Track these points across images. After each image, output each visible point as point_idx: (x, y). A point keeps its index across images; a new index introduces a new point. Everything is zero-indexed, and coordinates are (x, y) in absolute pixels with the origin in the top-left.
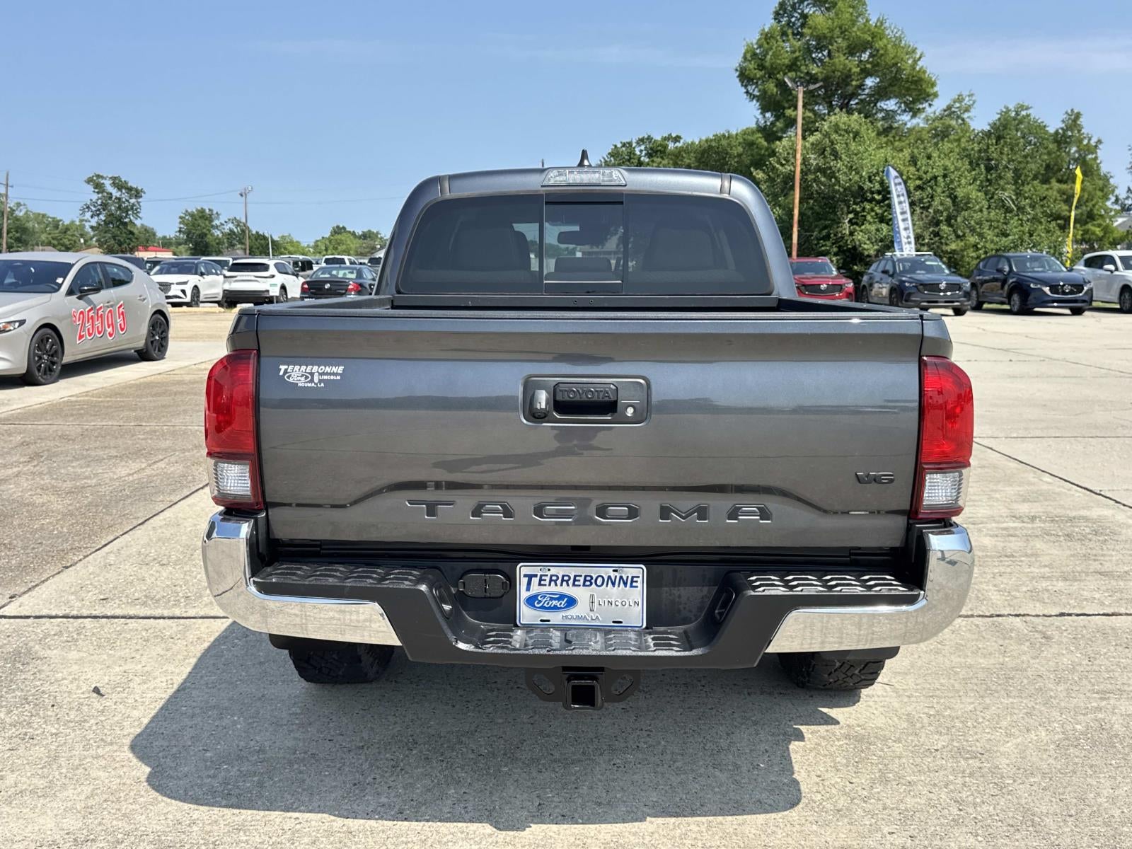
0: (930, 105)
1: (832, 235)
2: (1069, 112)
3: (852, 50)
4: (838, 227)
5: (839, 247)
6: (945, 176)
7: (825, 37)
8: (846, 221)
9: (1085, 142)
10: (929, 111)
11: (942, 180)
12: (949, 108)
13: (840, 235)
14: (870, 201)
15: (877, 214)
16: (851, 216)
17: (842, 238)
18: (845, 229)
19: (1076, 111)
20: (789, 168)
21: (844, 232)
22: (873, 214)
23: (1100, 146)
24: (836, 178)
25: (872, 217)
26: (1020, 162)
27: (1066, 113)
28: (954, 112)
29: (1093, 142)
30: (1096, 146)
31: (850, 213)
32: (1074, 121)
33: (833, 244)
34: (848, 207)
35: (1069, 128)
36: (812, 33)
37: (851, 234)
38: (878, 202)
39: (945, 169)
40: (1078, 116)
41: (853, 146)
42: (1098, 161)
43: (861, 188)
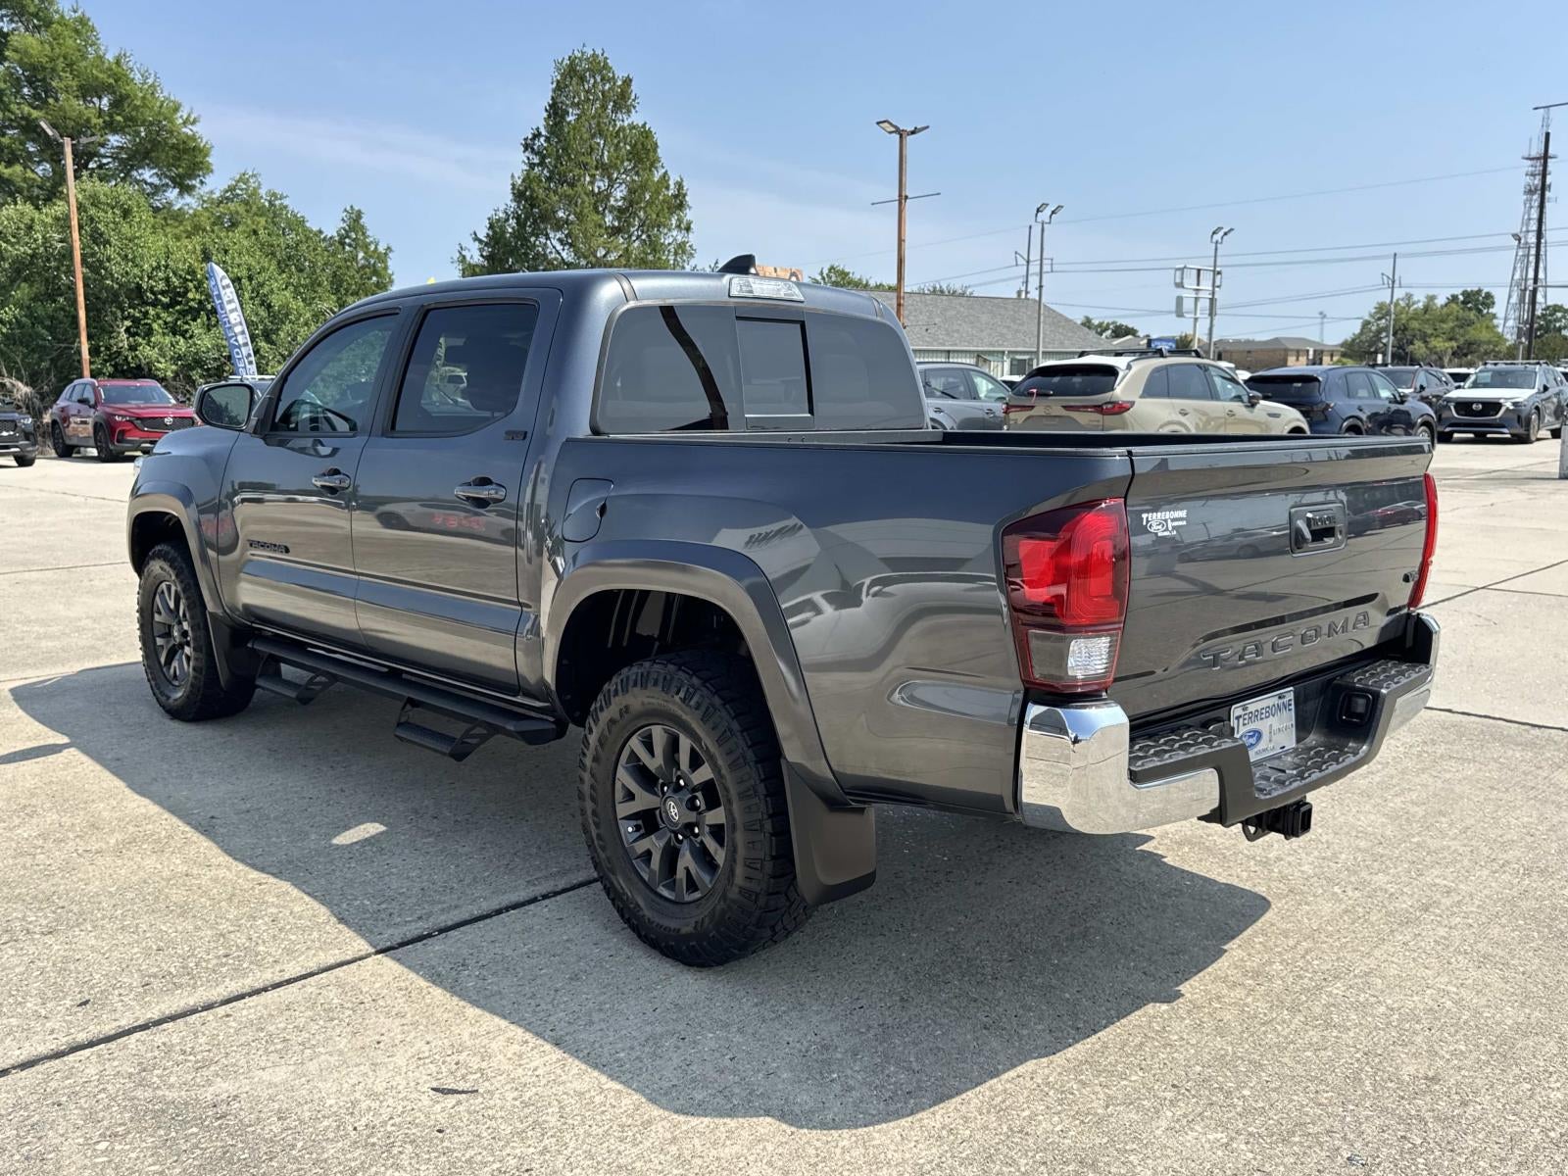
0: (202, 182)
1: (102, 349)
2: (348, 208)
3: (88, 91)
4: (110, 338)
5: (115, 366)
6: (250, 278)
7: (44, 69)
8: (122, 330)
9: (372, 247)
10: (203, 190)
11: (248, 283)
12: (231, 189)
13: (115, 349)
14: (154, 305)
15: (166, 323)
16: (128, 323)
17: (119, 353)
18: (122, 341)
19: (356, 208)
20: (22, 249)
21: (121, 345)
22: (160, 322)
23: (390, 255)
24: (106, 269)
25: (159, 325)
26: (339, 267)
27: (345, 210)
28: (238, 195)
29: (381, 249)
30: (386, 254)
31: (126, 319)
32: (355, 221)
33: (106, 361)
34: (123, 311)
35: (352, 229)
36: (21, 59)
37: (133, 348)
38: (166, 307)
39: (249, 270)
40: (359, 214)
41: (125, 229)
42: (390, 272)
43: (139, 287)
